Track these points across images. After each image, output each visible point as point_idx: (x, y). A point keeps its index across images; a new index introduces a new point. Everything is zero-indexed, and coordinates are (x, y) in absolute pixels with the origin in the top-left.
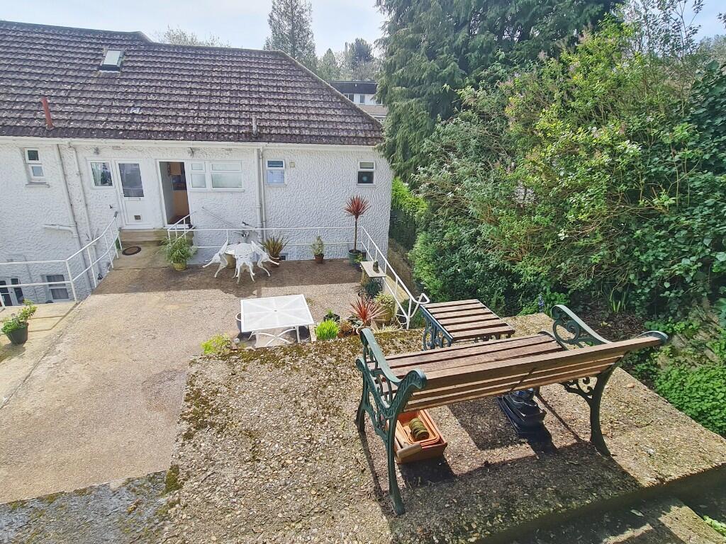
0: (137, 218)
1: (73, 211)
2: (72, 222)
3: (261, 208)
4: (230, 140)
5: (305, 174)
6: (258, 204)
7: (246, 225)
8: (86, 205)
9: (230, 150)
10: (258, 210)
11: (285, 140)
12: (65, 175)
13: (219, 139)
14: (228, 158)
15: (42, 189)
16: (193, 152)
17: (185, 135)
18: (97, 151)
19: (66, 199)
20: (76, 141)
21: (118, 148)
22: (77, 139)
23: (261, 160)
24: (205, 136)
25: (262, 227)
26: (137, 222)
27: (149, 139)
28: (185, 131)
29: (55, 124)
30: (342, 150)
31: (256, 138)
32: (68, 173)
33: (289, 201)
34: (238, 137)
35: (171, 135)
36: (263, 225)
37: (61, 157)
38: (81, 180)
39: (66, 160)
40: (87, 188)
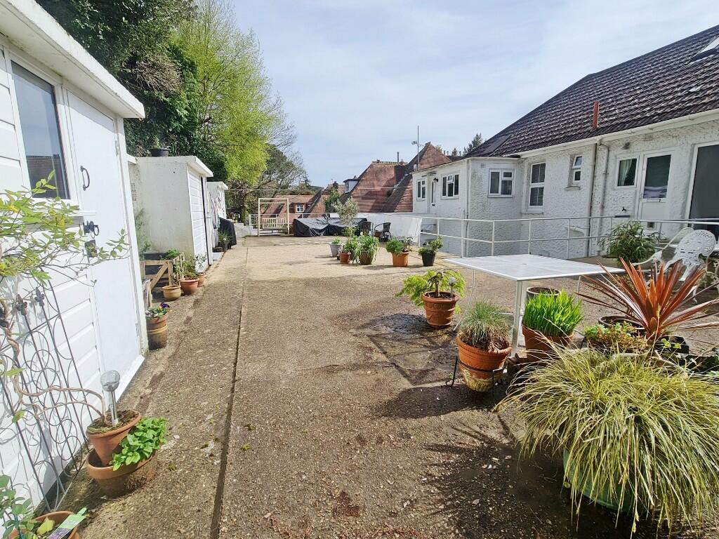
0: (651, 225)
1: (590, 213)
2: (586, 226)
8: (603, 207)
12: (594, 177)
15: (577, 193)
18: (627, 146)
19: (588, 202)
20: (609, 137)
22: (608, 134)
29: (601, 126)
32: (597, 174)
37: (595, 159)
38: (606, 181)
39: (599, 161)
40: (609, 189)
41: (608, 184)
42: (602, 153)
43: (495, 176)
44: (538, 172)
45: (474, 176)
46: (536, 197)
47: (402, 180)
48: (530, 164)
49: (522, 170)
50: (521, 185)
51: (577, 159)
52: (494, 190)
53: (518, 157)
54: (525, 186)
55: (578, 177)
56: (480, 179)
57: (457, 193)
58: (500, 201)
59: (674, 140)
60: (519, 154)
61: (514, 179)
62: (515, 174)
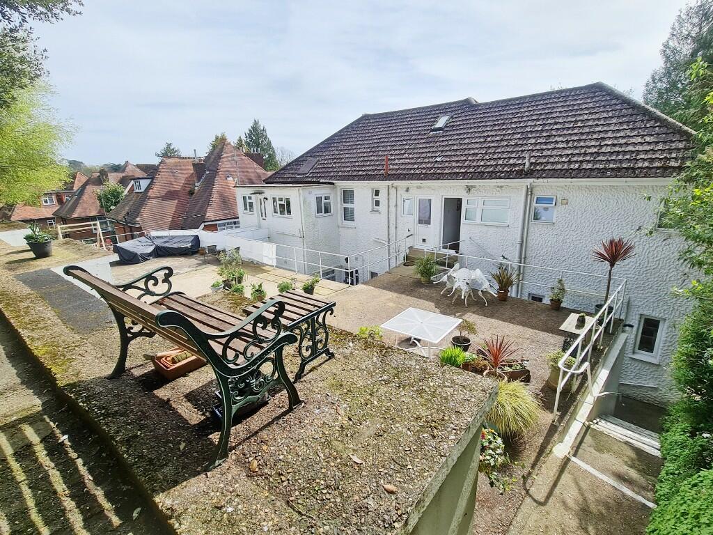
0: (424, 240)
1: (389, 231)
2: (387, 239)
3: (521, 245)
4: (500, 178)
5: (579, 213)
6: (519, 240)
7: (504, 258)
8: (396, 227)
9: (502, 187)
10: (518, 246)
11: (557, 176)
12: (389, 206)
13: (491, 178)
14: (498, 194)
15: (378, 215)
16: (469, 190)
17: (465, 176)
18: (407, 190)
19: (386, 223)
20: (397, 183)
21: (420, 187)
22: (397, 181)
23: (529, 197)
24: (481, 175)
25: (520, 263)
26: (423, 244)
27: (438, 179)
28: (466, 172)
29: (390, 172)
30: (635, 184)
31: (526, 175)
32: (390, 205)
33: (555, 240)
34: (509, 175)
35: (454, 176)
36: (521, 261)
37: (388, 194)
38: (396, 210)
39: (391, 196)
40: (398, 216)
41: (398, 212)
42: (393, 191)
43: (319, 199)
44: (348, 196)
45: (305, 202)
46: (348, 215)
47: (203, 178)
48: (341, 189)
49: (336, 194)
50: (337, 205)
51: (377, 193)
52: (319, 211)
53: (333, 184)
54: (339, 205)
55: (377, 203)
56: (309, 203)
57: (289, 212)
58: (324, 220)
59: (433, 192)
60: (334, 182)
61: (332, 201)
62: (332, 197)
